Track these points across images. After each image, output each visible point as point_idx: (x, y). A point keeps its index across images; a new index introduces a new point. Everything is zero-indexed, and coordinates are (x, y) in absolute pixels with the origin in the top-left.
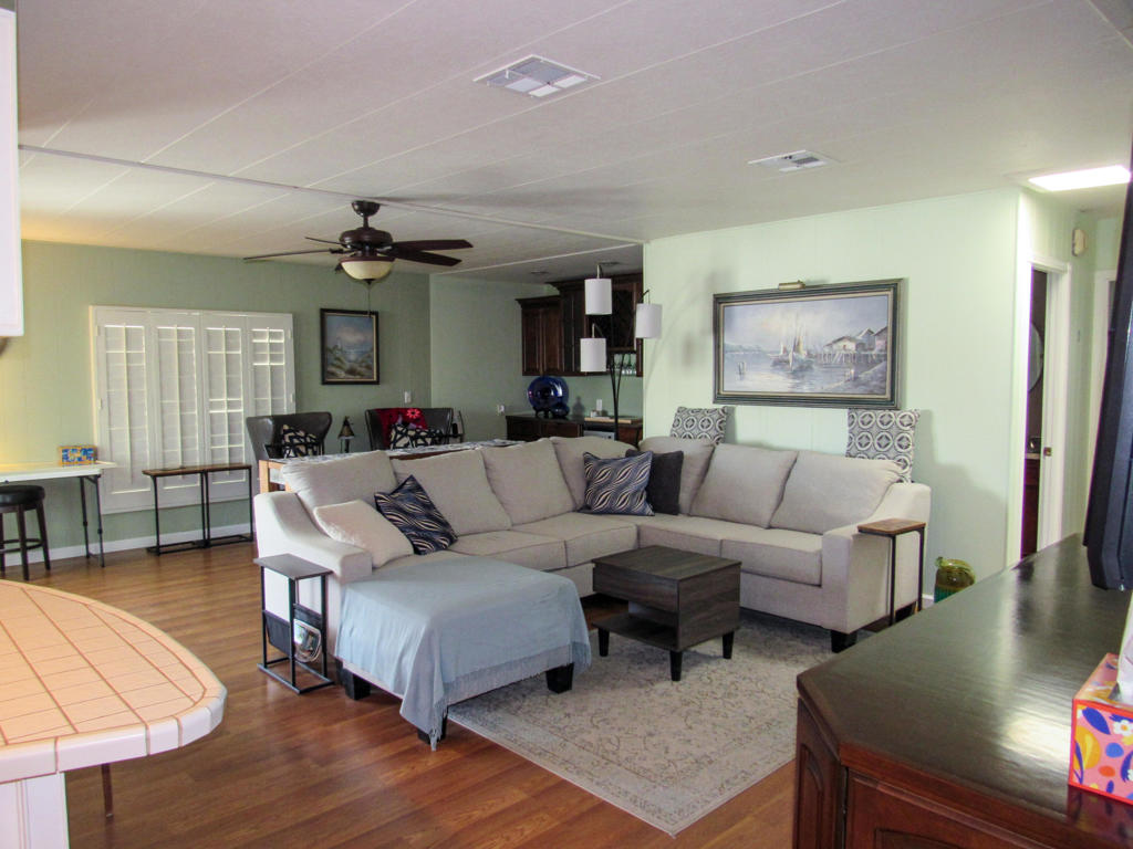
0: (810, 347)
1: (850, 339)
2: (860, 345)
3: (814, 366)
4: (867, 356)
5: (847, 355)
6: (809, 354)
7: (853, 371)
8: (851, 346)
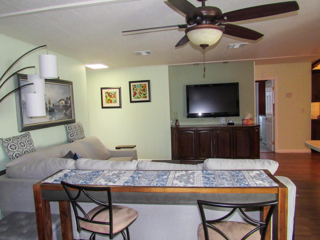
0: (54, 103)
1: (63, 100)
2: (65, 102)
3: (55, 110)
4: (67, 106)
5: (63, 106)
6: (53, 105)
7: (65, 111)
8: (64, 102)
